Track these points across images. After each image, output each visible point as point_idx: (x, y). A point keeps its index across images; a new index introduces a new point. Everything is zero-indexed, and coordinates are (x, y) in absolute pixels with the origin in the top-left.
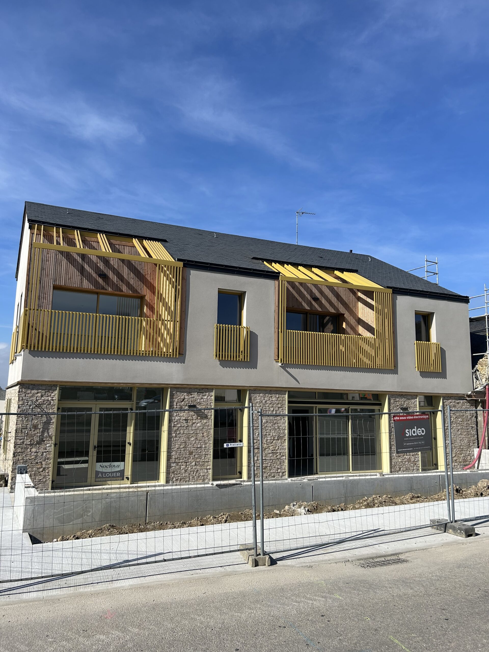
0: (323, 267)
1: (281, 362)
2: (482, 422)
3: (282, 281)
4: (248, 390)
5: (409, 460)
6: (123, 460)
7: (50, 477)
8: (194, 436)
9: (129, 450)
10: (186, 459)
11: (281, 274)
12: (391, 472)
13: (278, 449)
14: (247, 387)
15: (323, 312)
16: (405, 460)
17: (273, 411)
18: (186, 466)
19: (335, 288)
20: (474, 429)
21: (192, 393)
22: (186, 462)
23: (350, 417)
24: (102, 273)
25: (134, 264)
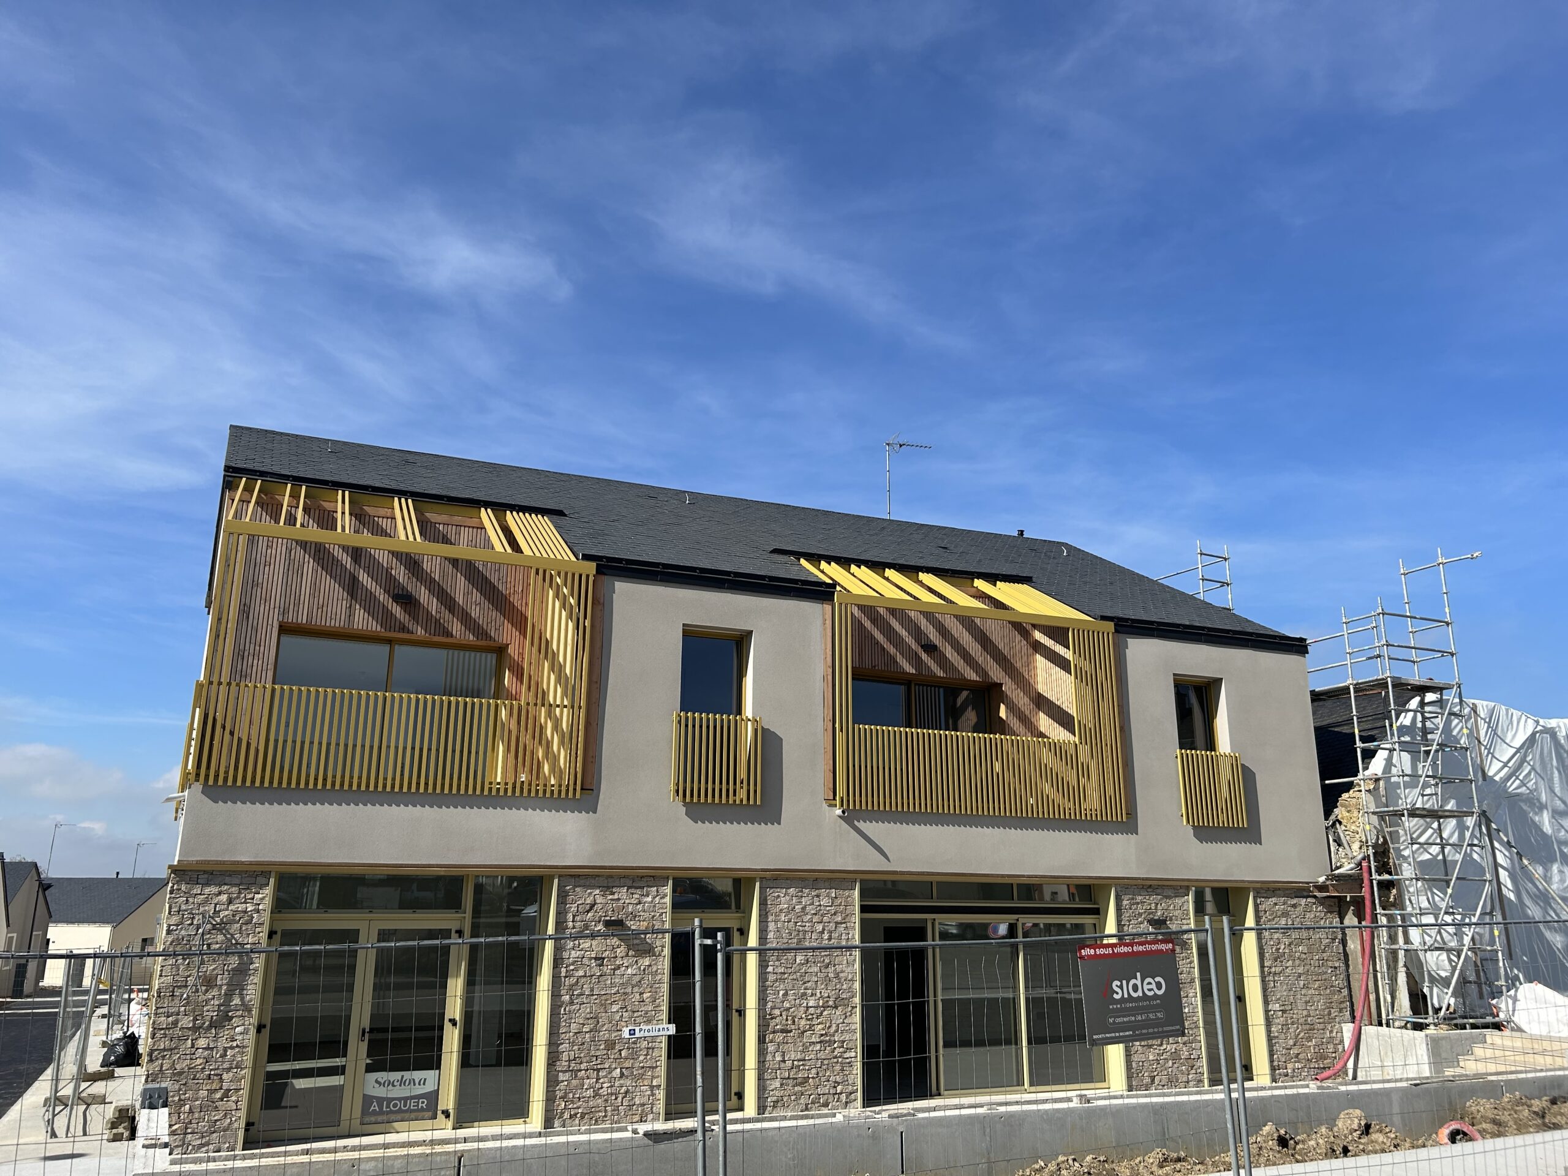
0: (947, 571)
1: (842, 806)
2: (1359, 955)
3: (841, 604)
4: (758, 879)
5: (1176, 1056)
6: (437, 1065)
7: (243, 1114)
8: (619, 1000)
9: (452, 1040)
10: (599, 1062)
11: (838, 588)
12: (1130, 1088)
13: (837, 1031)
14: (756, 870)
15: (950, 678)
16: (1164, 1057)
17: (822, 932)
18: (598, 1079)
19: (978, 621)
20: (1338, 972)
21: (614, 890)
22: (598, 1070)
23: (1021, 947)
24: (400, 592)
25: (481, 569)
